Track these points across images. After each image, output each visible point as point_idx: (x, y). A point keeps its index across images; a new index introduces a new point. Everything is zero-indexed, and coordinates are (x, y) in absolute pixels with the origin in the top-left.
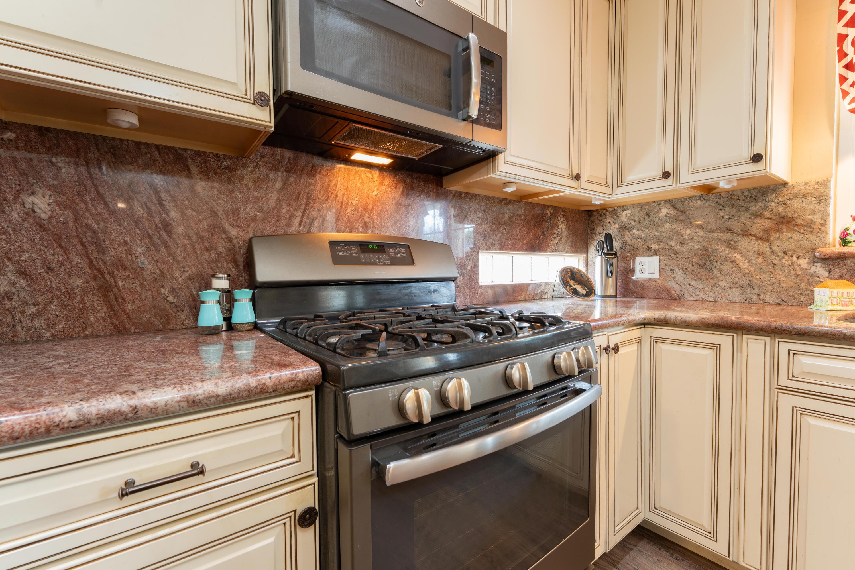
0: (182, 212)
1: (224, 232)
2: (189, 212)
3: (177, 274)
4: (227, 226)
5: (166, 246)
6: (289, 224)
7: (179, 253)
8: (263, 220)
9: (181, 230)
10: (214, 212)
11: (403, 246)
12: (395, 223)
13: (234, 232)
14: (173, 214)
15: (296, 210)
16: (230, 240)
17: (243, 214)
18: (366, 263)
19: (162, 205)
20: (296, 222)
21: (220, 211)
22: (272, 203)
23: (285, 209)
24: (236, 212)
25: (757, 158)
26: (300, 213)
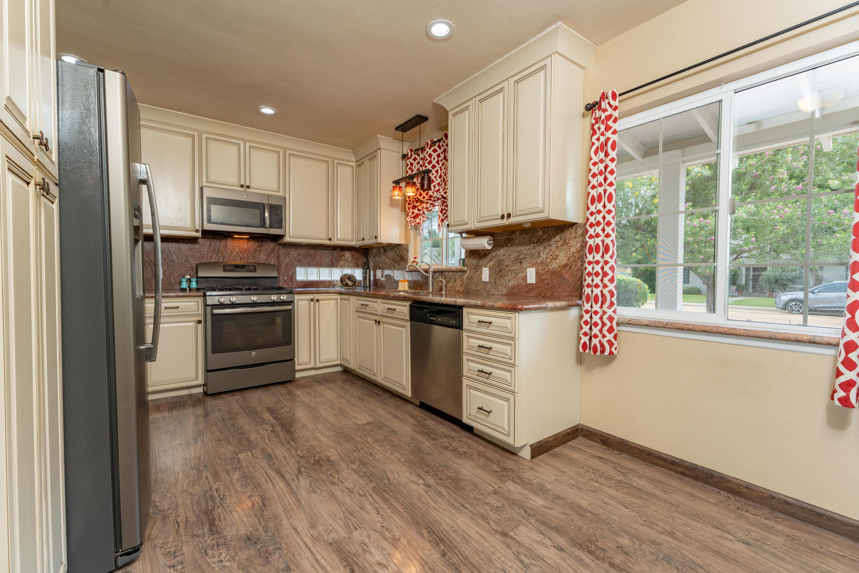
0: (177, 256)
1: (190, 261)
2: (179, 256)
3: (175, 274)
4: (190, 260)
5: (172, 266)
6: (211, 259)
7: (176, 268)
8: (202, 258)
9: (177, 261)
10: (186, 256)
11: (253, 266)
12: (254, 257)
13: (192, 262)
14: (174, 257)
15: (214, 254)
16: (191, 264)
17: (195, 256)
18: (236, 271)
19: (171, 255)
20: (214, 258)
21: (188, 255)
22: (205, 252)
23: (210, 254)
24: (194, 255)
25: (376, 237)
26: (215, 255)
